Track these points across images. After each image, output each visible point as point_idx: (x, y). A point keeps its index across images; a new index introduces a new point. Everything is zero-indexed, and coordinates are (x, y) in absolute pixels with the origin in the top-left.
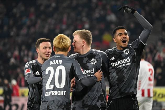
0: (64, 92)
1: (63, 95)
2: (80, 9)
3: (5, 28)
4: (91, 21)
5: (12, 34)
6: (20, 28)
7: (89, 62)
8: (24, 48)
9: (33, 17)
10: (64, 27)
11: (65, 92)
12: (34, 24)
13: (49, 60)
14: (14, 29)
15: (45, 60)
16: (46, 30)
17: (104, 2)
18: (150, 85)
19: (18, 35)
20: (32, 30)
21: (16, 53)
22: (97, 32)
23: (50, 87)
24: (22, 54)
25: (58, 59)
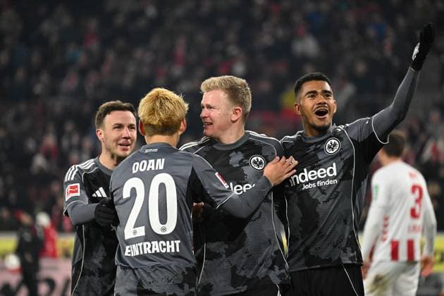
0: (175, 244)
1: (173, 251)
2: (222, 22)
3: (20, 74)
4: (251, 55)
5: (38, 89)
6: (59, 73)
7: (248, 164)
8: (69, 127)
9: (94, 45)
10: (177, 71)
11: (178, 242)
12: (97, 64)
13: (129, 159)
14: (45, 78)
15: (120, 159)
16: (128, 81)
17: (286, 4)
18: (414, 228)
19: (53, 92)
20: (92, 79)
21: (50, 141)
22: (265, 86)
23: (135, 232)
24: (65, 143)
25: (154, 156)
